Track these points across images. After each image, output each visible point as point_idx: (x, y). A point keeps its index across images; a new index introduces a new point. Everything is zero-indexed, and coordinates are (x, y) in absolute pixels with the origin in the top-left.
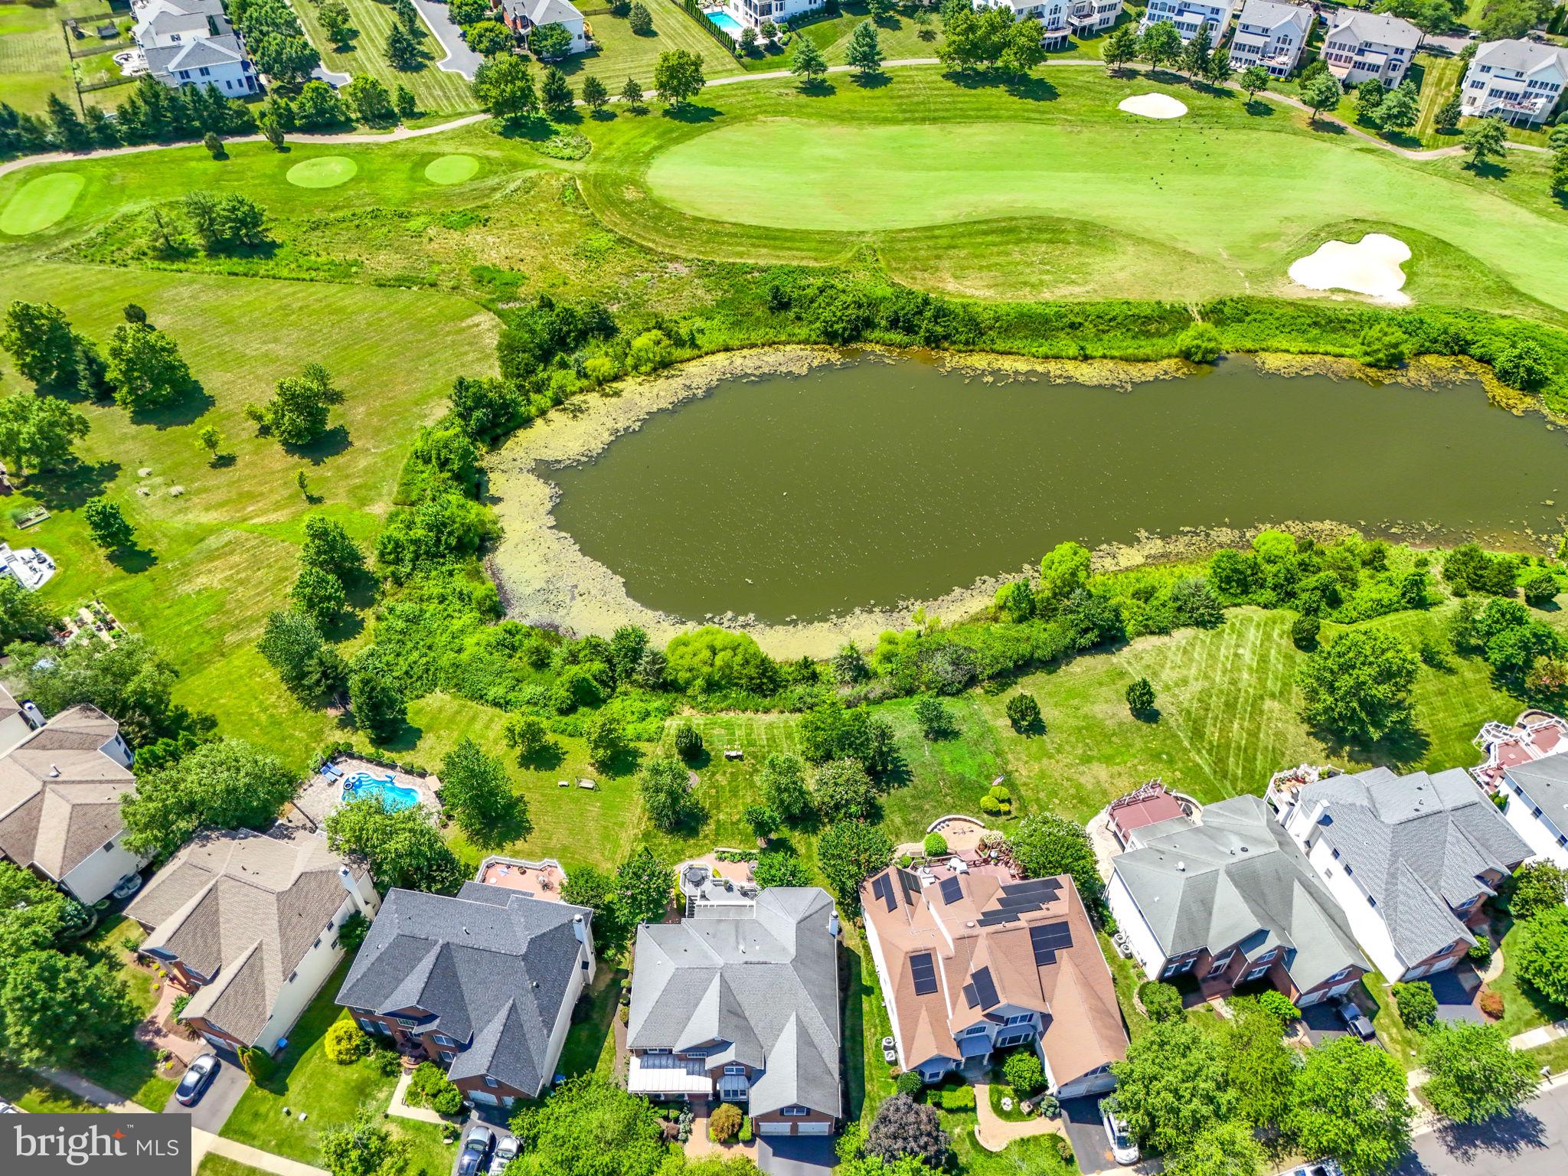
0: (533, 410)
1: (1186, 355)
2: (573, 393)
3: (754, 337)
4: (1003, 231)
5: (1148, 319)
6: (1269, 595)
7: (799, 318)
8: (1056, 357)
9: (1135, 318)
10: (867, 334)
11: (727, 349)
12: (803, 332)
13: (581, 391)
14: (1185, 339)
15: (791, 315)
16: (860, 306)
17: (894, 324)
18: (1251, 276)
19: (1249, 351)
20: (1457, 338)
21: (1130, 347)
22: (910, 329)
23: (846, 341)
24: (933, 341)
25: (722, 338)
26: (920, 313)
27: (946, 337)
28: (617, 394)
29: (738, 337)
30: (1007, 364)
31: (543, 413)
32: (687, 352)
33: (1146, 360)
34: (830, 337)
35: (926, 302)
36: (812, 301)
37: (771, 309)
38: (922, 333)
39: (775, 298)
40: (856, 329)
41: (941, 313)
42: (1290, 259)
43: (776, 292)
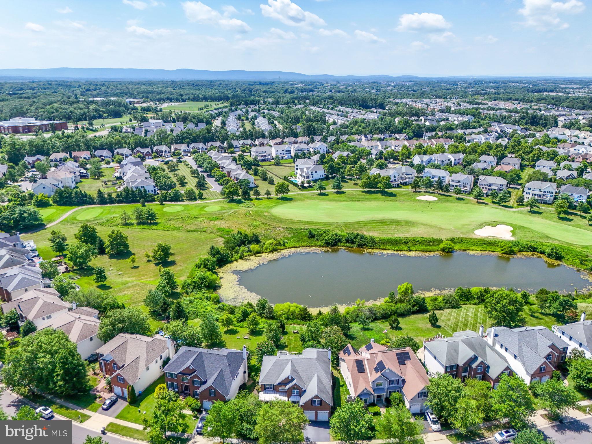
0: (233, 259)
1: (443, 250)
2: (246, 256)
3: (303, 244)
4: (381, 223)
5: (430, 242)
6: (476, 301)
7: (317, 240)
8: (401, 250)
9: (425, 241)
10: (339, 244)
11: (295, 247)
12: (319, 243)
13: (249, 255)
14: (442, 246)
15: (315, 239)
16: (337, 236)
17: (348, 241)
18: (461, 233)
19: (464, 250)
20: (531, 247)
21: (425, 248)
22: (353, 242)
23: (333, 246)
24: (360, 246)
25: (294, 243)
26: (356, 238)
27: (365, 245)
28: (260, 256)
30: (385, 252)
31: (236, 260)
32: (282, 247)
33: (430, 251)
34: (327, 244)
35: (358, 235)
36: (322, 235)
37: (309, 237)
38: (357, 243)
39: (310, 234)
40: (336, 242)
41: (362, 237)
42: (474, 230)
43: (310, 232)
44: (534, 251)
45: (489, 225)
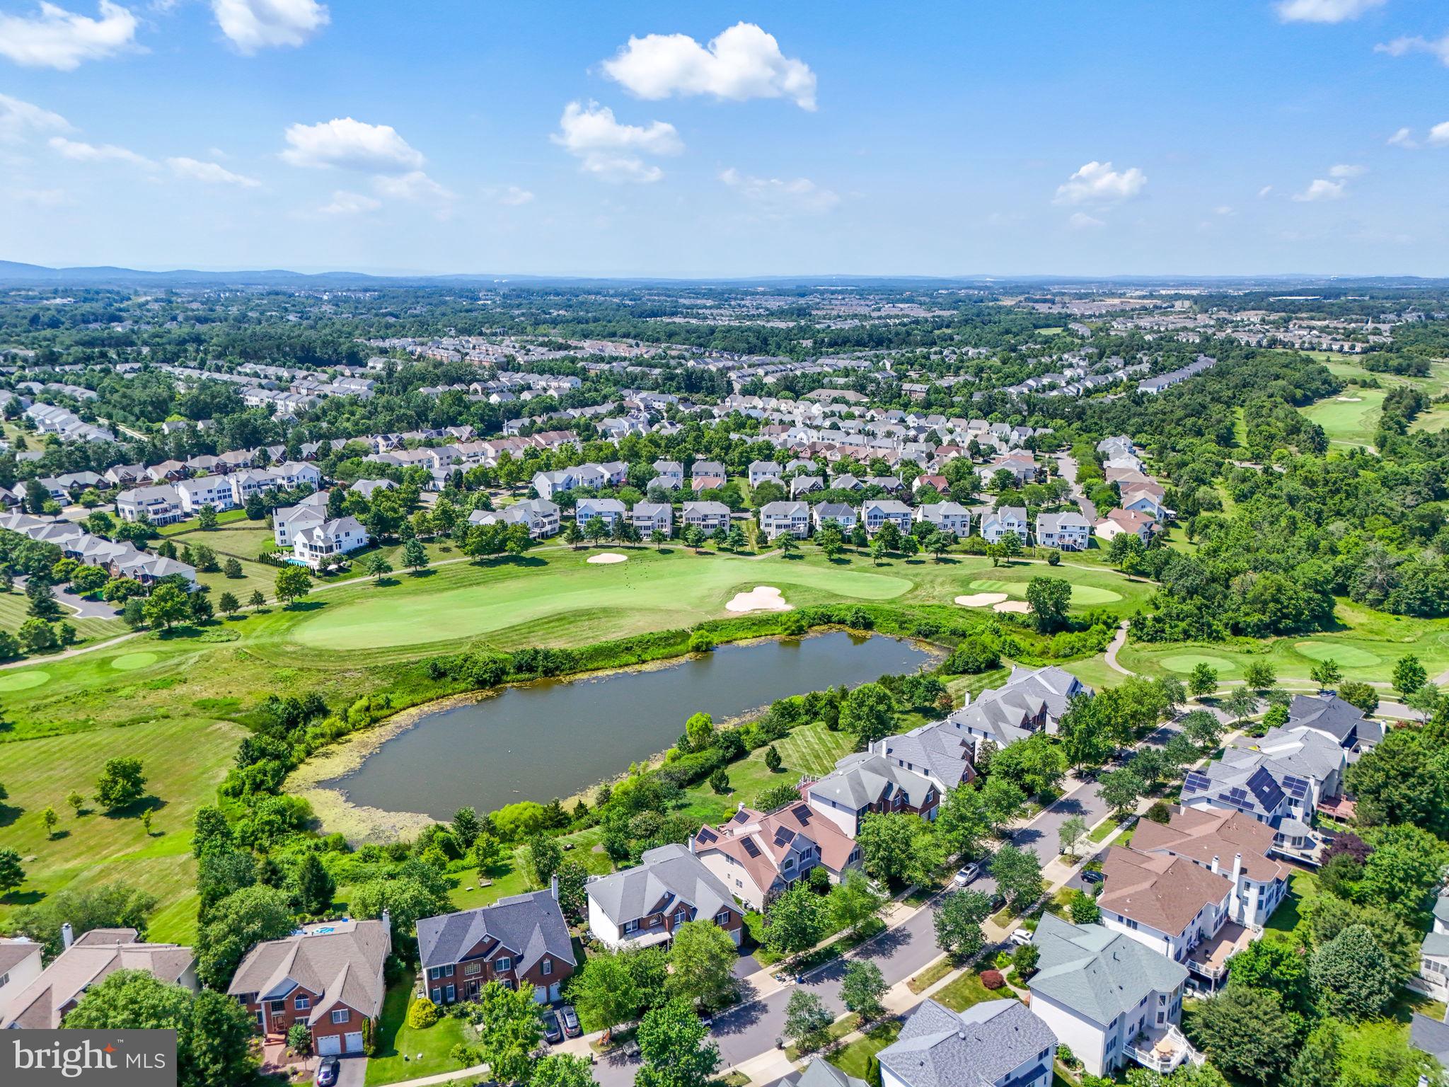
0: (294, 760)
1: (696, 649)
2: (317, 748)
3: (429, 695)
4: (558, 620)
5: (667, 639)
6: (805, 718)
7: (455, 679)
8: (627, 665)
9: (660, 639)
10: (504, 678)
11: (414, 705)
12: (463, 686)
13: (322, 745)
14: (691, 641)
15: (449, 679)
16: (495, 662)
17: (519, 669)
18: (707, 613)
19: (729, 641)
20: (823, 615)
21: (664, 652)
22: (531, 669)
23: (493, 685)
24: (548, 672)
25: (408, 699)
26: (534, 659)
27: (557, 668)
28: (350, 741)
29: (417, 699)
30: (600, 673)
31: (302, 761)
32: (386, 712)
33: (672, 657)
34: (482, 684)
35: (537, 652)
36: (462, 667)
37: (433, 679)
38: (540, 669)
39: (435, 670)
40: (497, 675)
41: (547, 655)
42: (724, 603)
43: (435, 668)
44: (829, 622)
45: (741, 590)
